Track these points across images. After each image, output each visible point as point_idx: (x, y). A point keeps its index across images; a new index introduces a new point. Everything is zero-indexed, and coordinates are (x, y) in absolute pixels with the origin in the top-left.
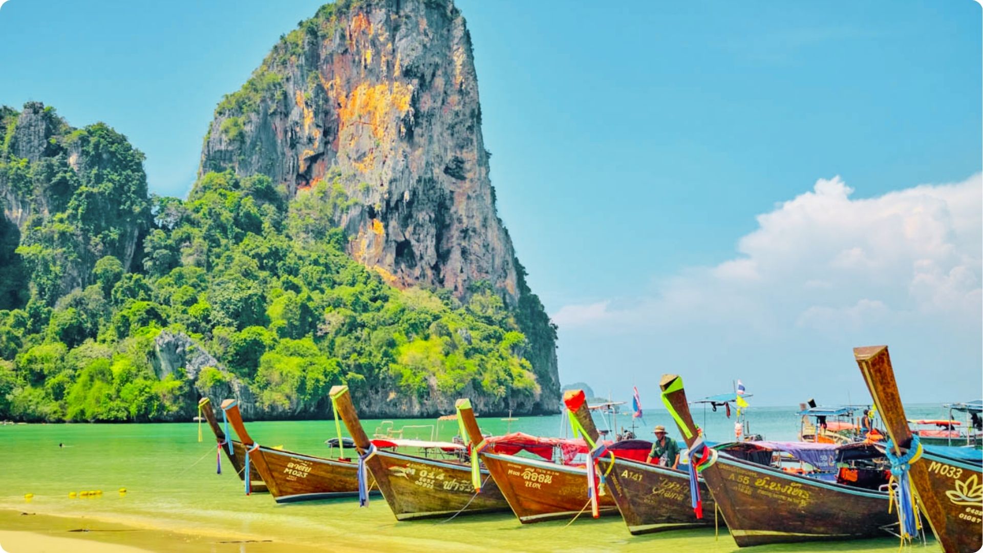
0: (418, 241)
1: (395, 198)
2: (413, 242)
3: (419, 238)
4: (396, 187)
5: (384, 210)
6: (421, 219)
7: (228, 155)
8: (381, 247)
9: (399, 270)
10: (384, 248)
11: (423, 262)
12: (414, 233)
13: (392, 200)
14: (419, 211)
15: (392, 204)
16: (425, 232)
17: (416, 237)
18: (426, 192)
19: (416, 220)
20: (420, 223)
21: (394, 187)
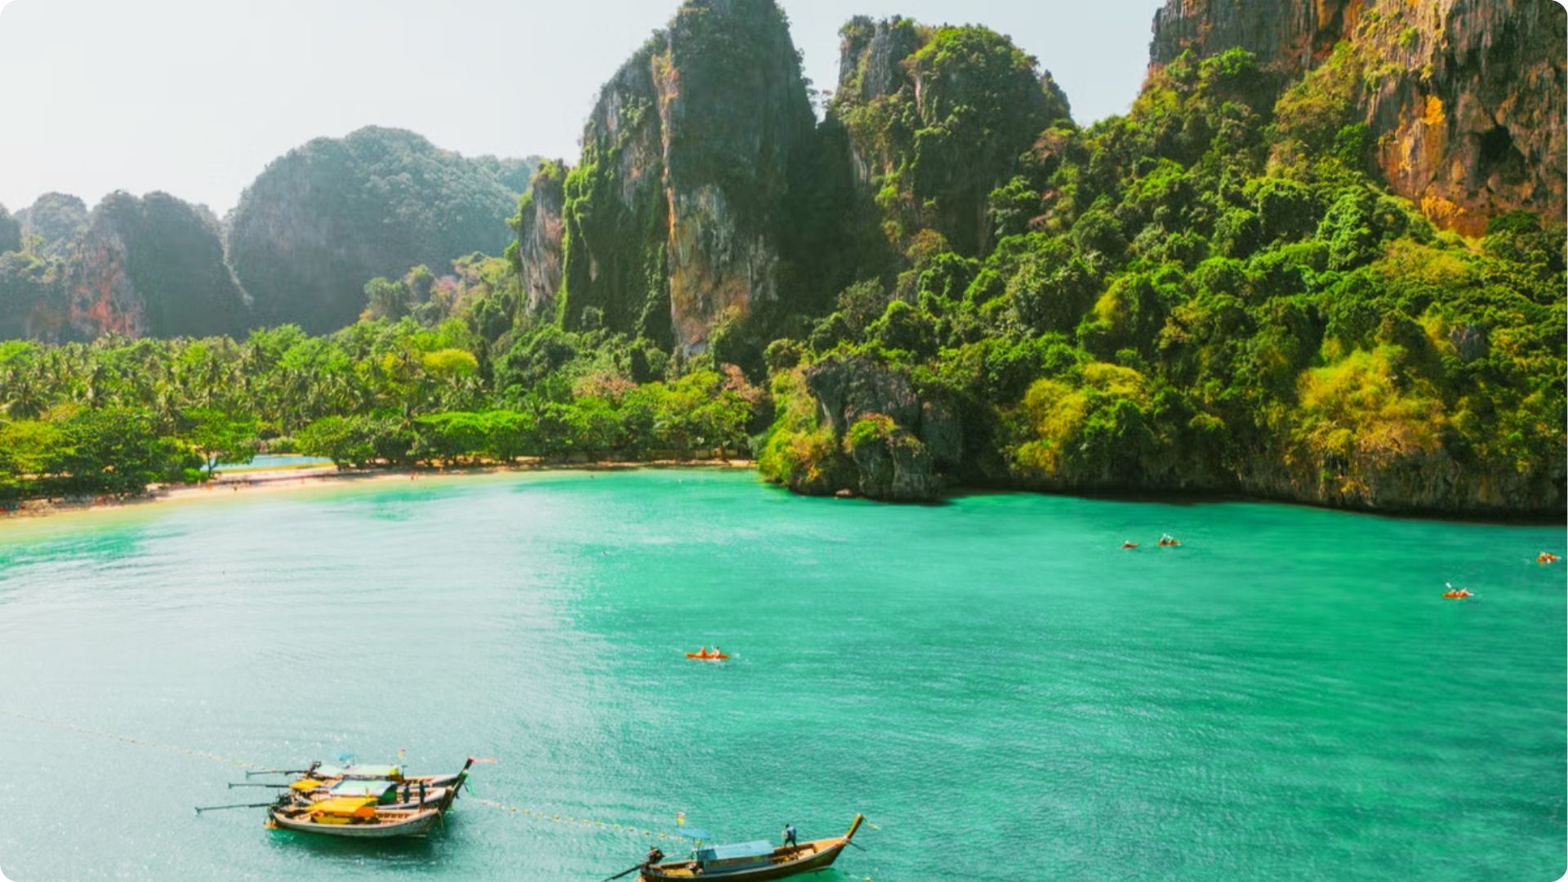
0: (1529, 125)
1: (1463, 46)
2: (1514, 129)
3: (1530, 119)
4: (1463, 23)
5: (1442, 76)
6: (1533, 78)
7: (1190, 26)
8: (1439, 150)
9: (1483, 190)
10: (1447, 151)
11: (1542, 169)
12: (1518, 110)
13: (1458, 51)
14: (1531, 64)
15: (1459, 60)
16: (1545, 105)
17: (1523, 119)
18: (1547, 19)
19: (1522, 82)
20: (1532, 87)
21: (1457, 25)
